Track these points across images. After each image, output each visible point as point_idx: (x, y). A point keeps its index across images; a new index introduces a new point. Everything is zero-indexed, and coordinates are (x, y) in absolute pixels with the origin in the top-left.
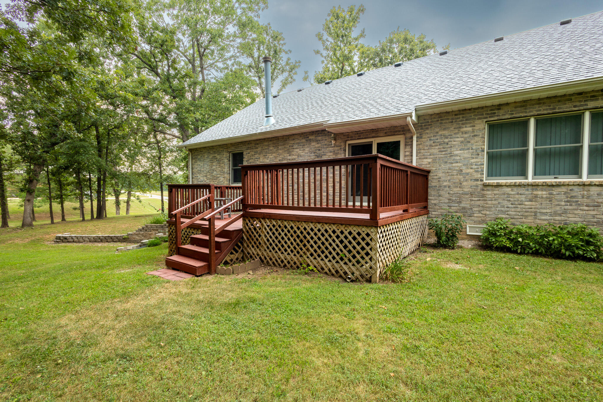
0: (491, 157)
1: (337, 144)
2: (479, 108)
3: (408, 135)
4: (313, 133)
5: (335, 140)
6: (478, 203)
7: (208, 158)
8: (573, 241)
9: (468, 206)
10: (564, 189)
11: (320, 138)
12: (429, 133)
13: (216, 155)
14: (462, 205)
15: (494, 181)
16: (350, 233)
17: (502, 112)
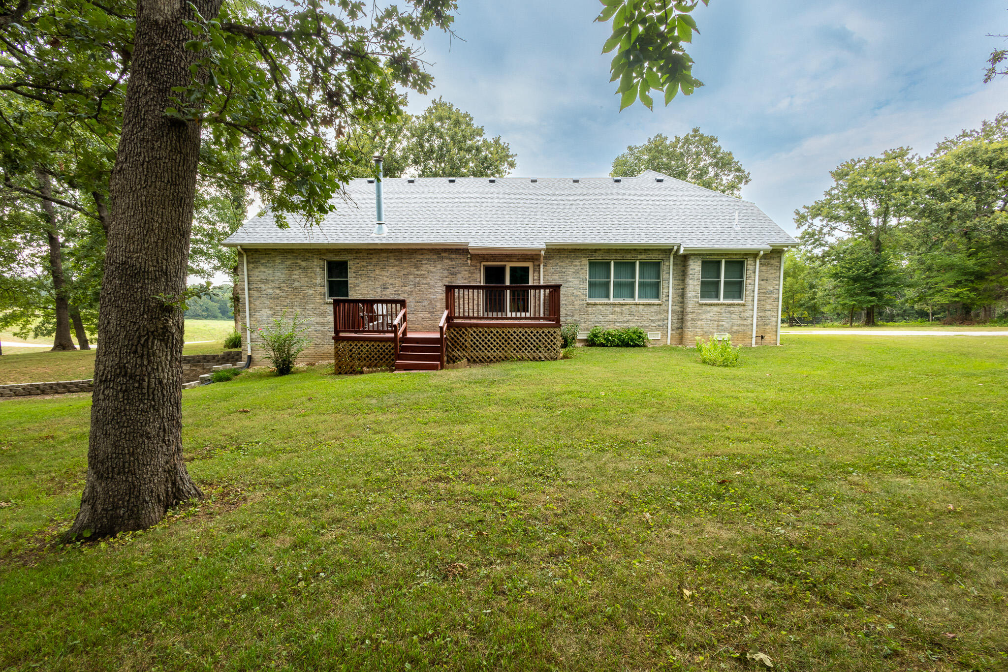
0: (591, 285)
1: (473, 264)
2: (584, 249)
3: (537, 263)
4: (445, 250)
5: (471, 260)
6: (584, 316)
7: (282, 263)
8: (634, 336)
9: (578, 319)
10: (627, 307)
11: (454, 256)
12: (551, 264)
13: (299, 261)
14: (574, 318)
15: (592, 301)
16: (543, 332)
17: (597, 254)
